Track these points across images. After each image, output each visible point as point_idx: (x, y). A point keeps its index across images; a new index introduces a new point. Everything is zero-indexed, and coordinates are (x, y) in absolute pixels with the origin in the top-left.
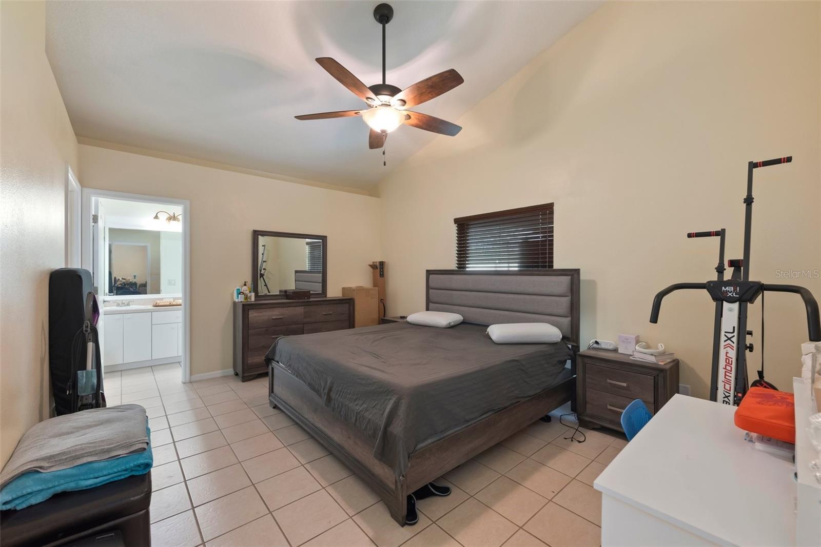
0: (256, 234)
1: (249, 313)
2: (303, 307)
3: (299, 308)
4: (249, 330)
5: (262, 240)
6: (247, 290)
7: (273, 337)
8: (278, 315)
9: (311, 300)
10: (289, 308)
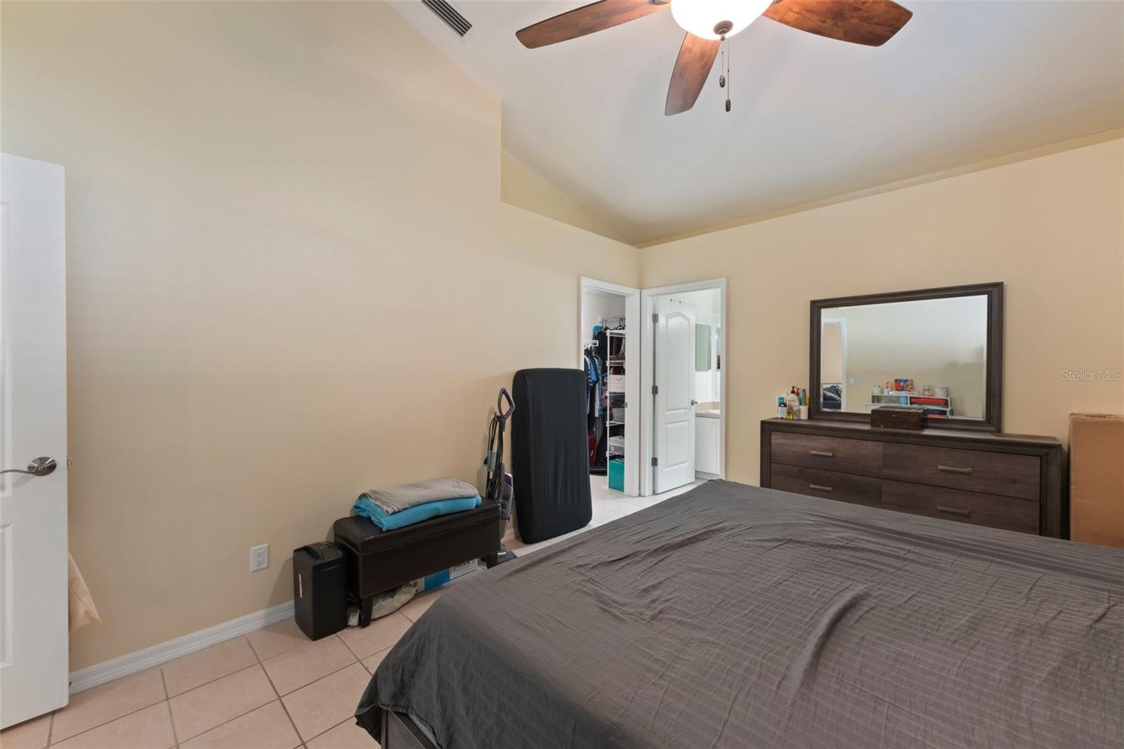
0: (816, 307)
1: (772, 437)
2: (881, 444)
3: (870, 443)
4: (772, 464)
5: (827, 316)
6: (794, 401)
7: (812, 486)
8: (824, 450)
9: (927, 432)
10: (846, 440)
